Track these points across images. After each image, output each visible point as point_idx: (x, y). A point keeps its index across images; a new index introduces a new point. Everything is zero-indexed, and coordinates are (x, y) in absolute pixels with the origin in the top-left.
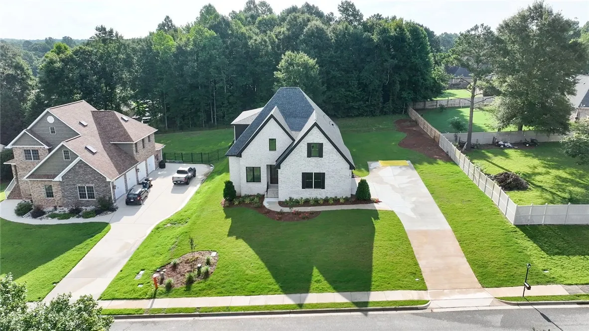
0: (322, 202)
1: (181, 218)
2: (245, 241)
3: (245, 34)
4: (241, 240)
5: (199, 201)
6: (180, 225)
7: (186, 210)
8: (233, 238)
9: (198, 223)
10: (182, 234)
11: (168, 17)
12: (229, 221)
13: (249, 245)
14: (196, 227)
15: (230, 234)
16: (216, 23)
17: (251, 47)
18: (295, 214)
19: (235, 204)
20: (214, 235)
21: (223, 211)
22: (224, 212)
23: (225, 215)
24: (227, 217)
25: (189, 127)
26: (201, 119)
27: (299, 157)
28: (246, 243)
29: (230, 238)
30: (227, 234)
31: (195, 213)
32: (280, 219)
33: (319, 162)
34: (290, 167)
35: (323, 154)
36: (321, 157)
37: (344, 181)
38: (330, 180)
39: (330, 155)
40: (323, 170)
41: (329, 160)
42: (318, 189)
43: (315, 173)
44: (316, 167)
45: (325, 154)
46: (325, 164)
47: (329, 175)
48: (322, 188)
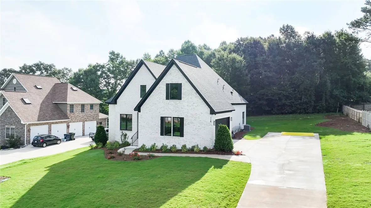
33: (178, 104)
34: (150, 111)
35: (182, 95)
36: (180, 99)
37: (204, 129)
38: (189, 127)
39: (188, 97)
40: (181, 115)
41: (188, 102)
42: (176, 137)
43: (173, 117)
44: (174, 111)
45: (184, 96)
46: (184, 107)
47: (188, 120)
48: (181, 136)
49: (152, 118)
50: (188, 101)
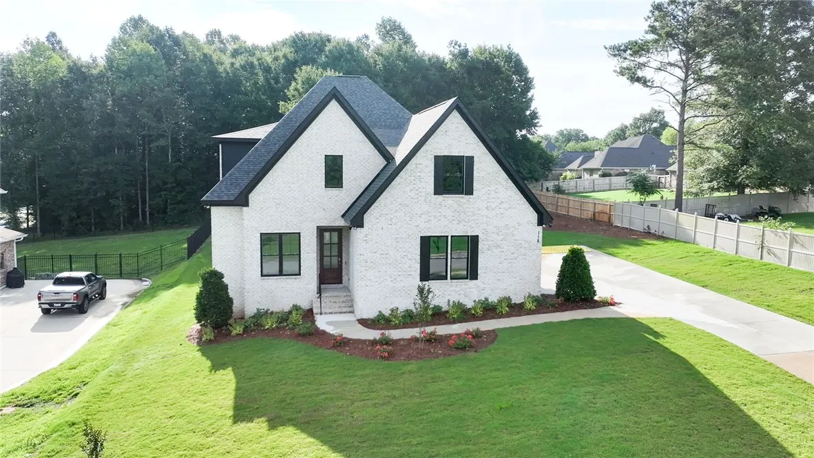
0: (480, 312)
1: (57, 386)
2: (303, 431)
3: (211, 56)
4: (290, 430)
5: (117, 340)
6: (49, 407)
7: (74, 363)
8: (258, 426)
9: (115, 391)
10: (54, 431)
11: (54, 35)
12: (228, 377)
13: (324, 442)
14: (111, 405)
15: (243, 411)
16: (154, 36)
17: (224, 75)
18: (428, 341)
19: (234, 332)
20: (181, 421)
21: (199, 354)
22: (203, 354)
23: (209, 363)
24: (216, 367)
25: (90, 230)
26: (116, 212)
27: (412, 194)
28: (312, 435)
29: (242, 427)
30: (231, 413)
31: (105, 367)
32: (391, 356)
33: (464, 206)
34: (390, 222)
35: (475, 185)
36: (470, 192)
37: (524, 257)
38: (491, 256)
39: (489, 188)
40: (472, 230)
41: (489, 200)
42: (460, 280)
43: (452, 236)
44: (456, 222)
45: (478, 186)
46: (479, 212)
47: (488, 240)
48: (472, 279)
49: (398, 240)
50: (488, 198)
